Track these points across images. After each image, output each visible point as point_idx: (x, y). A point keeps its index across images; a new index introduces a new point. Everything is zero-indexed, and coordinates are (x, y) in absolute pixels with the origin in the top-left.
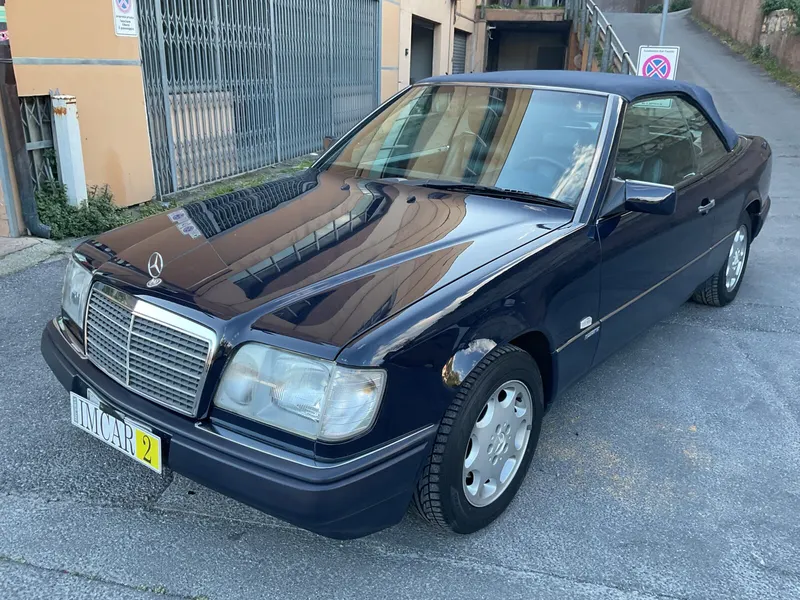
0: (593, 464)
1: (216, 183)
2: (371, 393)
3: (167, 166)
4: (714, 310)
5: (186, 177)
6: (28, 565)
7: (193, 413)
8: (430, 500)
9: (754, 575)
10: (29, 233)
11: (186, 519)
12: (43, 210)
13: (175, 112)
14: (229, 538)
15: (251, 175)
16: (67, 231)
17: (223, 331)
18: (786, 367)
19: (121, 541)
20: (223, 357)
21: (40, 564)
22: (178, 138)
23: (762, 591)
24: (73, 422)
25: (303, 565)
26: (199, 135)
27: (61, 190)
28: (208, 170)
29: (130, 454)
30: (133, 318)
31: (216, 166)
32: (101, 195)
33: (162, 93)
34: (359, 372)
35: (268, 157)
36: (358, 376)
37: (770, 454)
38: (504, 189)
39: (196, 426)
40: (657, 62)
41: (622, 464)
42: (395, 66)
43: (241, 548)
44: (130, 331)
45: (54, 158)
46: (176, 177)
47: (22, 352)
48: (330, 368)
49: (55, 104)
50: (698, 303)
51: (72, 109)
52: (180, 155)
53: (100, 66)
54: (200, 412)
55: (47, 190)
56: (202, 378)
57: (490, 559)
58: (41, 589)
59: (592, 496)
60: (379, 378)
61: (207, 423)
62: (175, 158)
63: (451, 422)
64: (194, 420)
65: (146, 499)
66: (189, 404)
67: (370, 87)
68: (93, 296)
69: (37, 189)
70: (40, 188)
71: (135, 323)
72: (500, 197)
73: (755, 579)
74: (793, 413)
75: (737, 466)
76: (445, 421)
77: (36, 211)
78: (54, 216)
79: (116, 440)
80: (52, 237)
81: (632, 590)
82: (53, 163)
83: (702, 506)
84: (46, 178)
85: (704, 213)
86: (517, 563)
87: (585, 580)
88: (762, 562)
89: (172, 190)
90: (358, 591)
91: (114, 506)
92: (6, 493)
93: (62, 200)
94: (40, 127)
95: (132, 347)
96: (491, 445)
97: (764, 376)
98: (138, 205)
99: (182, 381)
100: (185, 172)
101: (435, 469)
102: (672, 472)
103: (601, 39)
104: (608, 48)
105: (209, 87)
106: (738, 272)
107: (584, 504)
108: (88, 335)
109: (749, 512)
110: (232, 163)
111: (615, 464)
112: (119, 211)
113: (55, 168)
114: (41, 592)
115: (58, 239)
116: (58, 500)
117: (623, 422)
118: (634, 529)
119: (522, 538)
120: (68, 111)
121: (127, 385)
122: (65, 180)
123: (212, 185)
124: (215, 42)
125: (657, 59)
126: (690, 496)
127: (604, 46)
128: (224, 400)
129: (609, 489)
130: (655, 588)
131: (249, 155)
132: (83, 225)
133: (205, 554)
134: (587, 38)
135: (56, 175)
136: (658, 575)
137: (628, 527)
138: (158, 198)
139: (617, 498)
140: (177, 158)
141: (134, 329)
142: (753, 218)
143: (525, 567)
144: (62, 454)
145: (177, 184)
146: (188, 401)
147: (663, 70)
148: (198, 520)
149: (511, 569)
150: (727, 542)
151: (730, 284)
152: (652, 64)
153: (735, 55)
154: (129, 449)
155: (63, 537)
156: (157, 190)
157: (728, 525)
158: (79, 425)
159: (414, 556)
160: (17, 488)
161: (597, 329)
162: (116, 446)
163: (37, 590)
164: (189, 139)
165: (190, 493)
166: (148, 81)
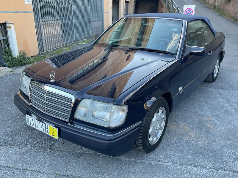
0: (182, 130)
1: (57, 49)
2: (124, 113)
3: (42, 44)
4: (210, 83)
5: (47, 47)
6: (16, 168)
7: (68, 120)
8: (139, 143)
9: (232, 160)
10: (1, 66)
11: (63, 152)
12: (5, 58)
13: (44, 27)
14: (77, 157)
15: (67, 46)
16: (13, 65)
17: (76, 95)
18: (233, 99)
19: (44, 160)
20: (77, 103)
21: (20, 168)
22: (45, 35)
23: (235, 165)
24: (27, 124)
25: (101, 164)
26: (51, 34)
27: (10, 52)
28: (54, 45)
29: (47, 133)
30: (46, 92)
31: (56, 44)
32: (23, 53)
33: (40, 22)
34: (120, 106)
35: (72, 41)
36: (120, 108)
37: (232, 125)
38: (154, 49)
39: (69, 124)
40: (189, 10)
41: (191, 130)
42: (108, 12)
43: (81, 160)
44: (46, 96)
45: (8, 42)
46: (45, 47)
47: (4, 103)
48: (111, 105)
49: (8, 25)
50: (206, 82)
51: (13, 27)
52: (45, 40)
53: (20, 13)
54: (70, 120)
55: (6, 52)
56: (70, 110)
57: (156, 160)
58: (21, 176)
59: (183, 140)
60: (126, 108)
61: (72, 123)
62: (44, 41)
63: (145, 120)
64: (68, 123)
65: (50, 146)
66: (66, 118)
67: (101, 19)
68: (31, 85)
69: (3, 52)
70: (4, 52)
71: (47, 93)
72: (153, 52)
73: (233, 162)
74: (237, 113)
75: (224, 129)
76: (144, 120)
77: (3, 59)
78: (9, 60)
79: (42, 129)
80: (8, 67)
81: (198, 167)
82: (8, 44)
83: (215, 141)
84: (6, 48)
85: (210, 55)
86: (164, 161)
87: (184, 165)
88: (234, 157)
89: (44, 51)
90: (119, 171)
91: (40, 149)
92: (6, 147)
93: (11, 55)
94: (3, 33)
95: (46, 101)
96: (155, 126)
97: (227, 103)
98: (34, 56)
99: (64, 111)
100: (47, 46)
101: (141, 134)
102: (205, 132)
103: (169, 3)
104: (172, 6)
105: (54, 19)
106: (217, 72)
107: (181, 142)
108: (31, 97)
109: (229, 142)
110: (61, 43)
111: (188, 130)
112: (28, 58)
113: (8, 45)
114: (21, 177)
115: (10, 67)
116: (22, 148)
117: (189, 117)
118: (197, 149)
119: (165, 153)
120: (12, 27)
121: (45, 113)
122: (12, 49)
123: (55, 49)
124: (55, 5)
125: (189, 9)
126: (211, 139)
127: (170, 5)
128: (77, 116)
129: (188, 137)
130: (205, 166)
131: (66, 40)
132: (18, 63)
133: (71, 163)
134: (165, 3)
135: (8, 48)
136: (205, 162)
137: (195, 148)
138: (40, 54)
139: (190, 140)
140: (45, 41)
141: (47, 95)
142: (221, 56)
143: (167, 162)
144: (22, 134)
145: (45, 50)
146: (66, 117)
147: (191, 12)
148: (67, 152)
149: (162, 162)
150: (224, 152)
151: (215, 76)
152: (187, 11)
153: (208, 8)
154: (47, 132)
155: (26, 159)
156: (39, 51)
157: (223, 147)
158: (29, 124)
159: (133, 160)
160: (9, 145)
161: (183, 91)
162: (42, 131)
163: (20, 176)
164: (48, 35)
165: (63, 144)
166: (35, 18)
